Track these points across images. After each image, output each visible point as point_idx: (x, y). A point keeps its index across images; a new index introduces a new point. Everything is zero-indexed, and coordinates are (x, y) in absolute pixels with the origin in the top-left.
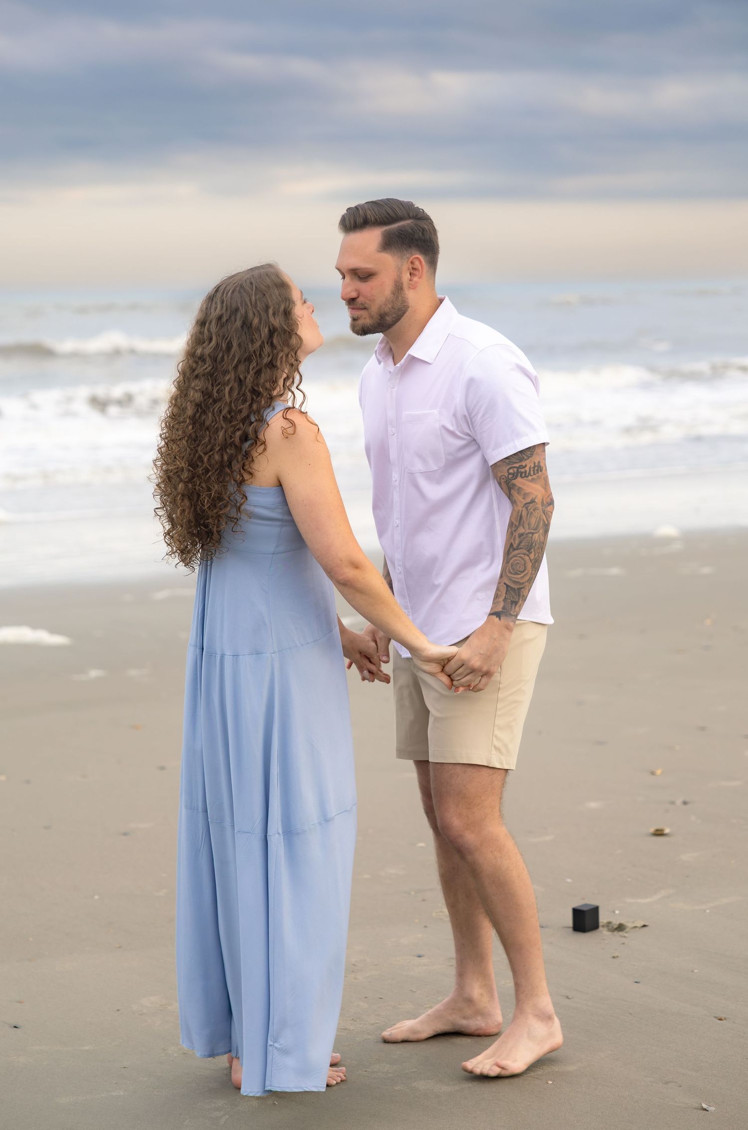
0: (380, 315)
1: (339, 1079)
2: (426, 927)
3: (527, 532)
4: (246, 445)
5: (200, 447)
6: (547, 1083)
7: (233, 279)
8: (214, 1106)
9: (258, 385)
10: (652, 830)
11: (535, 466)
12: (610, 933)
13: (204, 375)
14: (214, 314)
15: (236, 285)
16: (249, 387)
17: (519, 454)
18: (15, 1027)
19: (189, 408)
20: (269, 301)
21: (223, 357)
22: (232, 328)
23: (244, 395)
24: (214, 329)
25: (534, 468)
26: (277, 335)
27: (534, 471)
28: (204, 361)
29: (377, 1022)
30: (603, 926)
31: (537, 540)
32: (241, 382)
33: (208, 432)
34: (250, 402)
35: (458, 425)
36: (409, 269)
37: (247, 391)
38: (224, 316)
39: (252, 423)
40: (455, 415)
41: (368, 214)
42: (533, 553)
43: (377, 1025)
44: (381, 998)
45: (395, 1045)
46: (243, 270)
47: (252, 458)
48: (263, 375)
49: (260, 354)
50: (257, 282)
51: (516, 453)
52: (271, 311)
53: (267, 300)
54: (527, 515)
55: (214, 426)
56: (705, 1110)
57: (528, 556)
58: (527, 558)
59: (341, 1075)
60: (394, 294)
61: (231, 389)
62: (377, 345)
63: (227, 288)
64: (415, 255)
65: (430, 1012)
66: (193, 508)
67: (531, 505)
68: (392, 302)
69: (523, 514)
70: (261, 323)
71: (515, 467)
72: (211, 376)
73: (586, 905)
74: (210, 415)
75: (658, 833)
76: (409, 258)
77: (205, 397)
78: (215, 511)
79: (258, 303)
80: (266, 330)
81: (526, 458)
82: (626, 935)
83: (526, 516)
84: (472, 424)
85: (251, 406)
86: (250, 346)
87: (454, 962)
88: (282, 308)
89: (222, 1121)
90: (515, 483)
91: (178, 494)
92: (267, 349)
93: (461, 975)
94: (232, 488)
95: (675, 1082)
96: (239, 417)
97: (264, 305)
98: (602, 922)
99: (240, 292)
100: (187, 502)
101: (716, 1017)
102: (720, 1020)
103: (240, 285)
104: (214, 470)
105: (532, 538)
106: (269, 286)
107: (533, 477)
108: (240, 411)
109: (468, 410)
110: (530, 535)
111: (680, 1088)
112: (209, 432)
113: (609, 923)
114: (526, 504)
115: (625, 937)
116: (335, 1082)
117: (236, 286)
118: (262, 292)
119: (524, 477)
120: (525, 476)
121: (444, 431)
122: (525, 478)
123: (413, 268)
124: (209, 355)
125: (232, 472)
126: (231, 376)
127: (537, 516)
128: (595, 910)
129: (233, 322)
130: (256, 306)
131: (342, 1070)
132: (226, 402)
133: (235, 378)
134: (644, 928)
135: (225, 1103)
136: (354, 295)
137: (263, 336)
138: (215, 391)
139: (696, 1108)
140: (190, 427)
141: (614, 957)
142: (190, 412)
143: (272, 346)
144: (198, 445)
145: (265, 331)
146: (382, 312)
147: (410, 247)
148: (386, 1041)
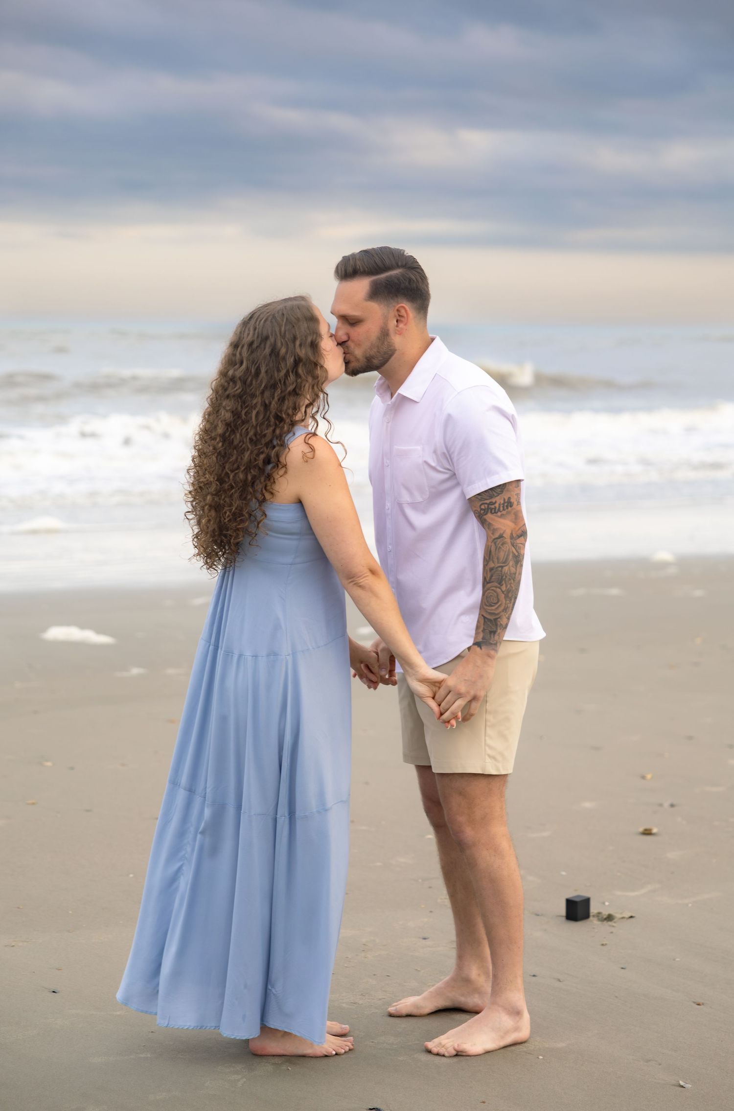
0: (366, 358)
1: (347, 1049)
2: (431, 912)
3: (496, 566)
4: (270, 467)
5: (227, 464)
6: (538, 1058)
7: (268, 307)
8: (232, 1070)
9: (281, 411)
10: (641, 830)
11: (505, 503)
12: (599, 923)
13: (234, 396)
14: (247, 339)
15: (268, 314)
16: (273, 412)
17: (490, 491)
18: (54, 992)
19: (220, 425)
20: (297, 333)
21: (251, 381)
22: (261, 355)
23: (268, 419)
24: (245, 353)
25: (503, 504)
26: (302, 366)
27: (503, 507)
28: (235, 383)
29: (384, 997)
30: (594, 916)
31: (507, 573)
32: (266, 407)
33: (235, 452)
34: (274, 427)
35: (439, 461)
36: (395, 316)
37: (271, 417)
38: (255, 342)
39: (274, 447)
40: (435, 452)
41: (357, 264)
42: (504, 585)
43: (384, 1000)
44: (388, 976)
45: (399, 1019)
46: (278, 299)
47: (274, 479)
48: (286, 402)
49: (285, 382)
50: (288, 315)
51: (487, 490)
52: (298, 343)
53: (295, 332)
54: (496, 550)
55: (241, 446)
56: (682, 1087)
57: (500, 588)
58: (498, 590)
59: (349, 1044)
60: (380, 339)
61: (257, 414)
62: (377, 382)
63: (261, 316)
64: (401, 303)
65: (432, 989)
66: (218, 519)
67: (499, 540)
68: (378, 347)
69: (492, 549)
70: (287, 353)
71: (486, 504)
72: (240, 397)
73: (578, 896)
74: (238, 435)
75: (646, 832)
76: (394, 306)
77: (235, 417)
78: (235, 524)
79: (287, 333)
80: (292, 360)
81: (496, 495)
82: (614, 924)
83: (494, 551)
84: (452, 460)
85: (274, 431)
86: (276, 375)
87: (454, 945)
88: (309, 339)
89: (240, 1084)
90: (487, 518)
91: (206, 505)
92: (292, 377)
93: (460, 957)
94: (254, 504)
95: (656, 1061)
96: (263, 441)
97: (292, 336)
98: (593, 913)
99: (271, 322)
100: (213, 513)
101: (694, 1002)
102: (699, 1005)
103: (273, 315)
104: (237, 488)
105: (501, 571)
106: (298, 318)
107: (502, 513)
108: (265, 436)
109: (446, 447)
110: (500, 569)
111: (660, 1066)
112: (237, 451)
113: (599, 913)
114: (495, 539)
115: (613, 926)
116: (343, 1051)
117: (270, 315)
118: (292, 324)
119: (493, 513)
120: (495, 513)
121: (426, 467)
122: (495, 514)
123: (399, 315)
124: (240, 378)
125: (254, 491)
126: (258, 400)
127: (505, 550)
128: (587, 902)
129: (263, 349)
130: (283, 337)
131: (350, 1040)
132: (253, 425)
133: (262, 402)
134: (631, 919)
135: (242, 1068)
136: (344, 338)
137: (288, 364)
138: (243, 412)
139: (674, 1085)
140: (220, 444)
141: (603, 945)
142: (220, 430)
143: (297, 375)
144: (226, 462)
145: (290, 361)
146: (368, 355)
147: (397, 296)
148: (391, 1015)
